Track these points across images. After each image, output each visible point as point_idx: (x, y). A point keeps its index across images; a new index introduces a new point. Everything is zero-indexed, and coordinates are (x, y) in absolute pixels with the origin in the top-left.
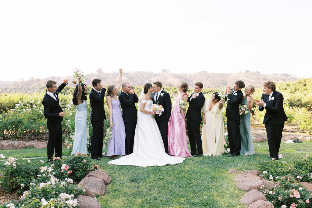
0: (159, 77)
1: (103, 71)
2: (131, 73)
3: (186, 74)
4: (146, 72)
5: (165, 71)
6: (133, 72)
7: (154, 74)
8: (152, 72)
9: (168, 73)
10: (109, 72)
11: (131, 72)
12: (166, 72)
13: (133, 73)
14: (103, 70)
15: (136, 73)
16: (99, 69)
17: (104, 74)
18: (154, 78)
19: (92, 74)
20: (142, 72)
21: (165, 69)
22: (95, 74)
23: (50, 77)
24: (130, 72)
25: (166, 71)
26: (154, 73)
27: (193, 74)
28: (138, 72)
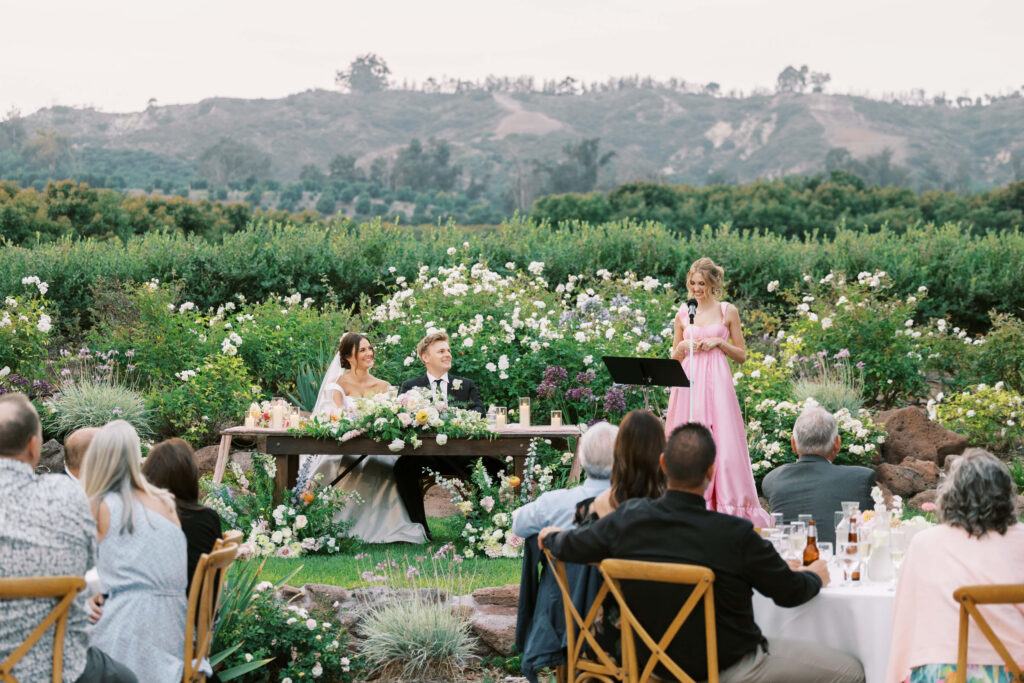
0: (768, 120)
1: (390, 78)
2: (572, 92)
3: (940, 101)
4: (674, 82)
5: (803, 79)
6: (589, 88)
7: (726, 100)
8: (714, 86)
9: (818, 90)
10: (430, 80)
11: (577, 85)
12: (809, 89)
13: (585, 92)
14: (386, 70)
15: (604, 88)
16: (360, 60)
17: (397, 92)
18: (735, 127)
19: (320, 92)
20: (648, 83)
21: (798, 68)
22: (336, 95)
23: (43, 109)
24: (568, 81)
25: (808, 76)
26: (724, 91)
27: (985, 102)
28: (622, 84)
